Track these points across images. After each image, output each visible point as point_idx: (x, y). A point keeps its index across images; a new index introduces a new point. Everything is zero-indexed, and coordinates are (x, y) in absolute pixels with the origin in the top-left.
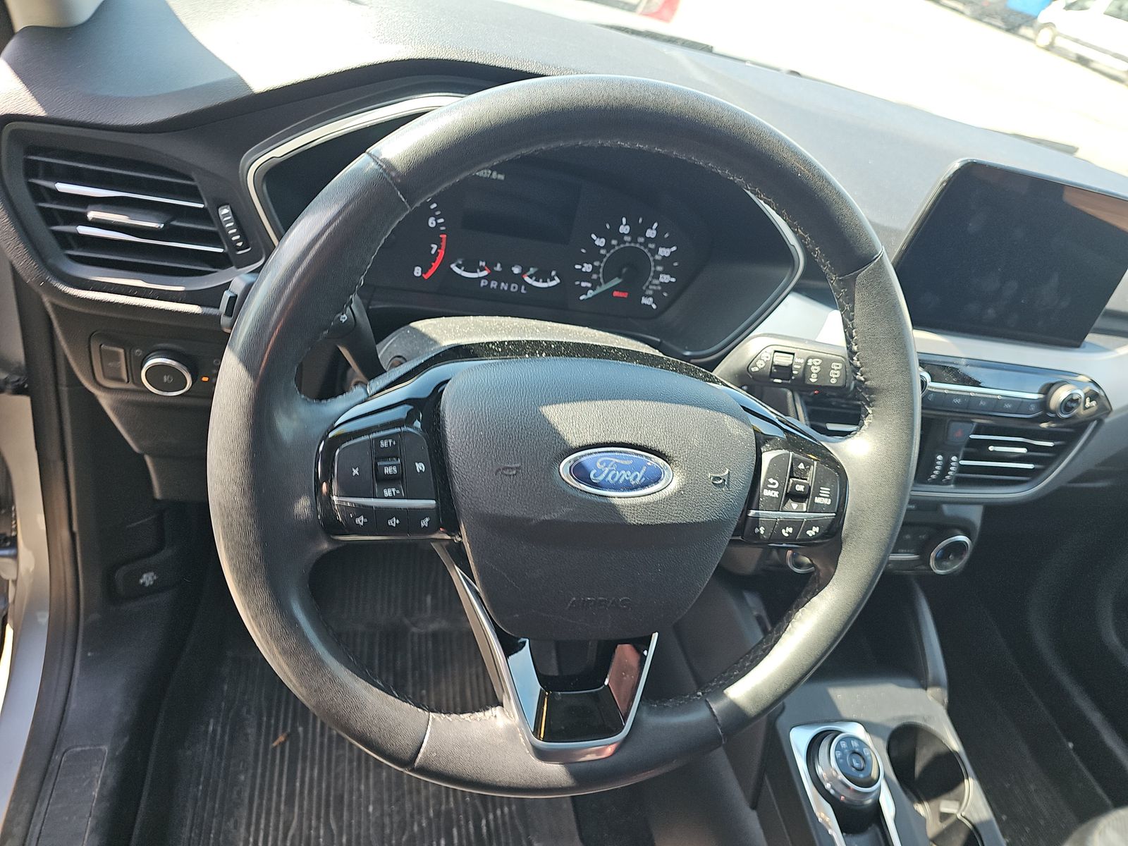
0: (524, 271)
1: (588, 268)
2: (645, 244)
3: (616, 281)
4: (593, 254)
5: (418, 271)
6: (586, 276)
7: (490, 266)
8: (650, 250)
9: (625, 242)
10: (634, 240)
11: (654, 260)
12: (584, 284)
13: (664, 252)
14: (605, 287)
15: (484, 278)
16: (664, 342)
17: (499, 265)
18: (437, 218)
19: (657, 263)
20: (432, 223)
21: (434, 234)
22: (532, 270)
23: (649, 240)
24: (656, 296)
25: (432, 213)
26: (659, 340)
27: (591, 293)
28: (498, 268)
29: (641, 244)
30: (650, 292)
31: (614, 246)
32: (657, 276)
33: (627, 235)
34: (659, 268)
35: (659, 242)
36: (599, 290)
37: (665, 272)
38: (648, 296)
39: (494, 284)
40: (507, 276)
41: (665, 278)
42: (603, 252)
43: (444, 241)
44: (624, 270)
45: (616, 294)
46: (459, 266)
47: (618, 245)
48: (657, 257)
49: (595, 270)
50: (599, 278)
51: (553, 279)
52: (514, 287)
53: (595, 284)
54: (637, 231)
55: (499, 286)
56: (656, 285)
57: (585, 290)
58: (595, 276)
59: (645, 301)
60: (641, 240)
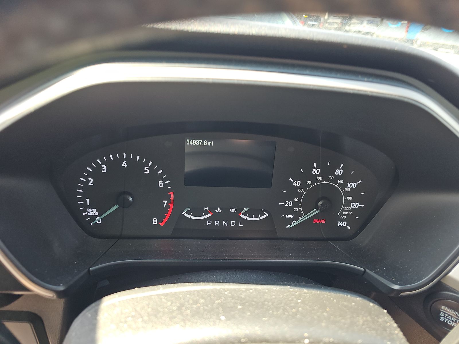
0: (239, 211)
1: (289, 204)
2: (335, 181)
3: (315, 212)
4: (293, 193)
5: (155, 221)
6: (290, 211)
7: (212, 210)
8: (340, 185)
9: (318, 181)
10: (325, 179)
11: (344, 192)
12: (288, 217)
13: (352, 185)
14: (305, 217)
15: (208, 219)
16: (368, 271)
17: (219, 209)
18: (164, 180)
19: (347, 194)
20: (161, 184)
21: (164, 193)
22: (245, 210)
23: (338, 177)
24: (349, 219)
25: (160, 177)
26: (363, 269)
27: (295, 223)
28: (219, 210)
29: (331, 181)
30: (345, 217)
31: (309, 185)
32: (348, 203)
33: (318, 175)
34: (349, 198)
35: (347, 177)
36: (301, 220)
37: (354, 201)
38: (343, 220)
39: (217, 223)
40: (226, 215)
41: (356, 205)
42: (300, 190)
43: (172, 196)
44: (320, 203)
45: (315, 221)
46: (188, 213)
47: (312, 184)
48: (346, 190)
49: (296, 205)
50: (300, 210)
51: (263, 214)
52: (233, 224)
53: (297, 216)
54: (326, 172)
55: (221, 223)
56: (348, 211)
57: (290, 221)
58: (296, 210)
59: (340, 224)
60: (332, 178)
